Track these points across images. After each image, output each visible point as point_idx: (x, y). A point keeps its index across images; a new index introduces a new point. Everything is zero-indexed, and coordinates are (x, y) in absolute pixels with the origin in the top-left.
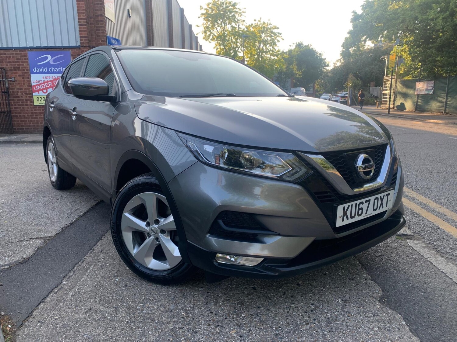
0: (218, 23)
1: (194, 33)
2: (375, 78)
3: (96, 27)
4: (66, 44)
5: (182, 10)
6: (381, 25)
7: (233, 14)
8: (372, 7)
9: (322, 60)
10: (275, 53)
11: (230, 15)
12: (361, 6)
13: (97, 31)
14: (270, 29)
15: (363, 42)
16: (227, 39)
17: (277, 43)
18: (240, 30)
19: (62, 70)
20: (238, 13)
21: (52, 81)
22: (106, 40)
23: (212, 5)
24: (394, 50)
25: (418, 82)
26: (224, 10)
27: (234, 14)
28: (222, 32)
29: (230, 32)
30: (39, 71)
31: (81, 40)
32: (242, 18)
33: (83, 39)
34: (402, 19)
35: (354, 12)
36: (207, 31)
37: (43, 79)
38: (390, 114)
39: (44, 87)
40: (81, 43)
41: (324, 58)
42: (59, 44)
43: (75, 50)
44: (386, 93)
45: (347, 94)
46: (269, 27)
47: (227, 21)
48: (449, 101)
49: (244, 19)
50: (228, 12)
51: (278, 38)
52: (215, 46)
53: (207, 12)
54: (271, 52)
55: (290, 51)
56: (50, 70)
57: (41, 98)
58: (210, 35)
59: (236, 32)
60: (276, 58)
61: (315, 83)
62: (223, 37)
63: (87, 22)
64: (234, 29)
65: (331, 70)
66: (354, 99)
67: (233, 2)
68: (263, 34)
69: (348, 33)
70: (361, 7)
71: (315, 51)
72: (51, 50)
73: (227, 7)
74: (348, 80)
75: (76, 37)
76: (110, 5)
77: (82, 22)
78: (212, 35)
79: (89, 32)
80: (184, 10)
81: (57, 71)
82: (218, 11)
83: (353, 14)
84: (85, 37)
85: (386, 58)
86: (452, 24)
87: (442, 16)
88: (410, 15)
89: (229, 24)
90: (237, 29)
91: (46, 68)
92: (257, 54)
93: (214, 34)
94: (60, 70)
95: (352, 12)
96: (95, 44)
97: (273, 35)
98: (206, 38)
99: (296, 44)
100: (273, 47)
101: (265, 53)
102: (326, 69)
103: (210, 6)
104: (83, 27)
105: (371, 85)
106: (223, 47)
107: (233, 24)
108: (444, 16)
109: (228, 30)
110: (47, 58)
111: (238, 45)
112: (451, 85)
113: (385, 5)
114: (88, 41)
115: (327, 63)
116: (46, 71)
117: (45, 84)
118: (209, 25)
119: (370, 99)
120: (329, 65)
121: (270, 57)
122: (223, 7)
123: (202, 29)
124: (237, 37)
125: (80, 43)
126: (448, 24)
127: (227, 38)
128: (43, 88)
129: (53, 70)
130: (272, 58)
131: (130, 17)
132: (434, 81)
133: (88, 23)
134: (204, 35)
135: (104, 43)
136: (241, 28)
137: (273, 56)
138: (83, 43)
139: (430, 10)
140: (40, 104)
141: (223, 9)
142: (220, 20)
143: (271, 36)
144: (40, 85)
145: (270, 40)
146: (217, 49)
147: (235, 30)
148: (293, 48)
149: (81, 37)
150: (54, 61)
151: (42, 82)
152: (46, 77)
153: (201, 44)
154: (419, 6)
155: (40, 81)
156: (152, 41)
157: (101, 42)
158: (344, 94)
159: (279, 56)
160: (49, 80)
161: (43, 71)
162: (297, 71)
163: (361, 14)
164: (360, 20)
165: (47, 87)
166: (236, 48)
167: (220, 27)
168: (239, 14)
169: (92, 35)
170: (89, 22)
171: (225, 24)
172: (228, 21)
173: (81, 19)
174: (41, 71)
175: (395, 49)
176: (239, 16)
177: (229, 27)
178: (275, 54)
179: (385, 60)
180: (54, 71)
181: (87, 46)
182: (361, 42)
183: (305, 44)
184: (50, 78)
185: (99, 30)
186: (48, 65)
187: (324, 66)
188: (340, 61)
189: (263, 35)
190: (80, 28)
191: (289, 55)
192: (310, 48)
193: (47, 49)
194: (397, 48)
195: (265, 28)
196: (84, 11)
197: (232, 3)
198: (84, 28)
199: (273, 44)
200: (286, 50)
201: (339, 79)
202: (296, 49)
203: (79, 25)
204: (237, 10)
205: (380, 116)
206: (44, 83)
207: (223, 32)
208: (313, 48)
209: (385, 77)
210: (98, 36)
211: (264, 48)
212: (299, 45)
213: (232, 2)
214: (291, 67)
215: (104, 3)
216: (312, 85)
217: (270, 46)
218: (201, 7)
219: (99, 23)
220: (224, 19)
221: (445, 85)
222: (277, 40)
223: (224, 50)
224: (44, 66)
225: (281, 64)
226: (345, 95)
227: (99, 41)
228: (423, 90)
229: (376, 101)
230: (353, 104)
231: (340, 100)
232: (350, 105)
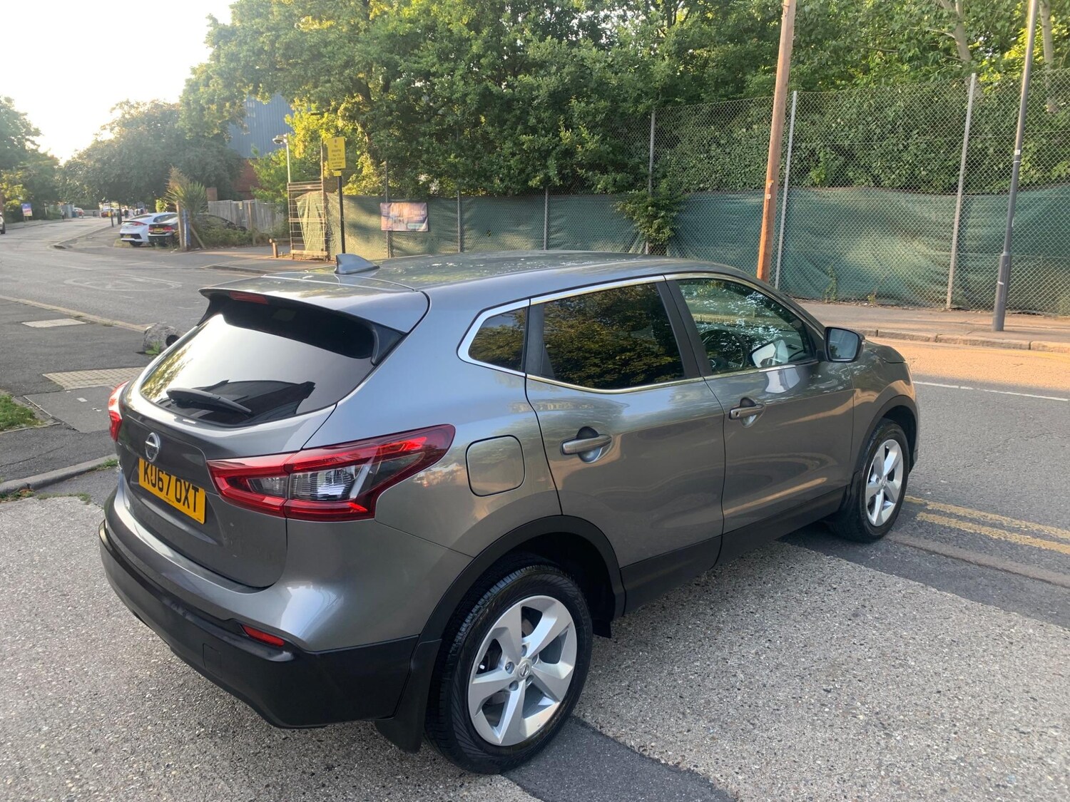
25: (384, 202)
44: (299, 223)
48: (467, 249)
66: (195, 233)
74: (172, 184)
85: (285, 141)
132: (425, 204)
179: (284, 144)
209: (289, 185)
221: (454, 214)
228: (400, 221)
229: (271, 241)
230: (193, 245)
231: (149, 234)
232: (189, 249)
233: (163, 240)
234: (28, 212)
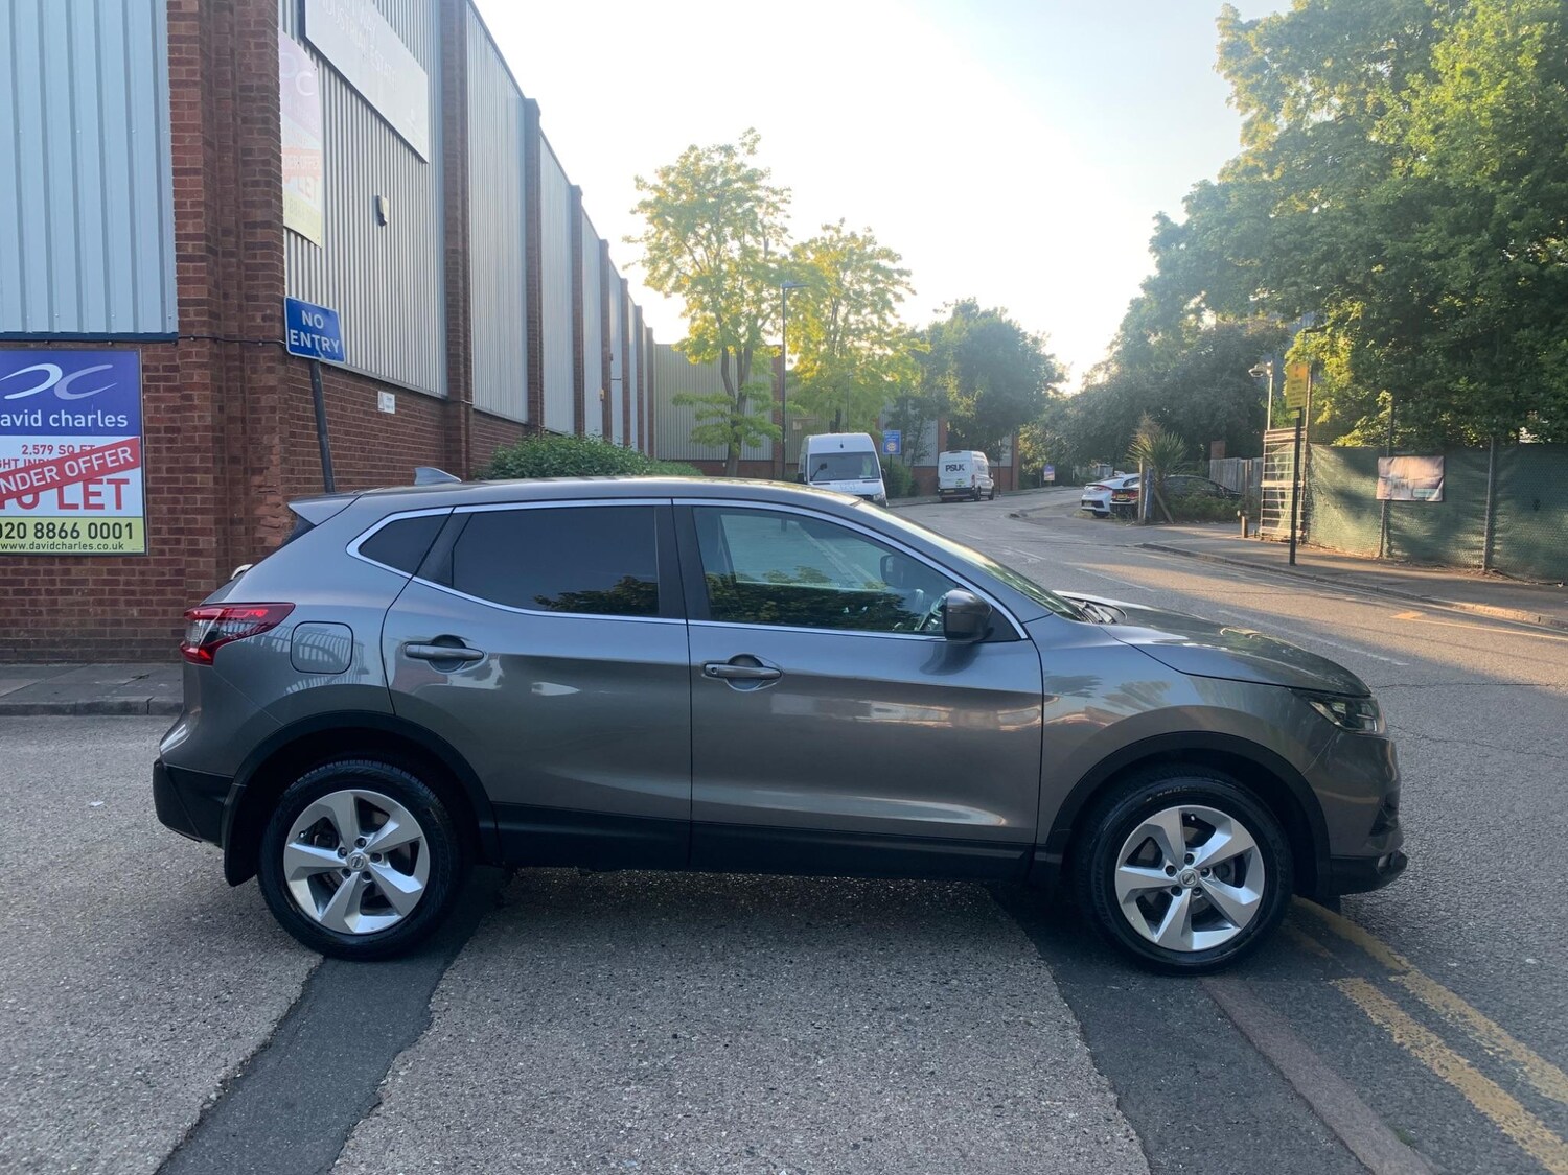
0: (696, 234)
1: (613, 267)
2: (1224, 428)
3: (243, 268)
4: (122, 326)
5: (575, 193)
6: (1251, 263)
7: (747, 205)
8: (1221, 204)
9: (1042, 359)
10: (888, 335)
11: (739, 211)
12: (1184, 200)
13: (246, 280)
14: (871, 257)
15: (1191, 317)
16: (726, 290)
17: (894, 304)
18: (770, 261)
19: (103, 422)
20: (765, 205)
21: (59, 463)
22: (280, 315)
23: (679, 174)
24: (1296, 345)
25: (1384, 456)
26: (716, 192)
27: (753, 206)
28: (709, 266)
29: (737, 265)
30: (9, 424)
31: (181, 313)
32: (778, 220)
33: (191, 308)
34: (1325, 248)
35: (1162, 218)
36: (660, 258)
37: (24, 453)
38: (1295, 565)
39: (24, 483)
40: (181, 324)
41: (1048, 354)
42: (96, 326)
43: (159, 349)
44: (1275, 488)
45: (1134, 480)
46: (869, 249)
47: (728, 230)
48: (1500, 531)
49: (787, 223)
50: (730, 201)
51: (898, 289)
52: (684, 307)
53: (658, 200)
54: (874, 334)
55: (936, 329)
56: (55, 420)
57: (10, 527)
58: (668, 274)
59: (757, 266)
60: (889, 352)
61: (1019, 434)
62: (712, 280)
63: (210, 250)
64: (750, 257)
65: (1076, 396)
66: (1160, 500)
67: (748, 169)
68: (848, 272)
69: (1145, 287)
70: (1185, 204)
71: (1020, 329)
72: (64, 345)
73: (727, 183)
74: (1140, 436)
75: (163, 302)
76: (308, 184)
77: (190, 248)
78: (675, 273)
79: (217, 286)
80: (581, 194)
81: (83, 425)
82: (696, 196)
83: (1157, 223)
84: (198, 303)
85: (1268, 372)
86: (1505, 274)
87: (1468, 248)
88: (1352, 237)
89: (733, 239)
90: (762, 255)
91: (39, 412)
92: (826, 340)
93: (683, 271)
94: (95, 421)
95: (1154, 218)
96: (237, 330)
97: (880, 277)
98: (656, 282)
99: (954, 307)
100: (880, 318)
101: (855, 336)
102: (1055, 391)
103: (672, 177)
104: (192, 265)
105: (1213, 453)
106: (713, 315)
107: (749, 240)
108: (1473, 247)
109: (730, 259)
110: (46, 375)
111: (763, 311)
112: (1503, 476)
113: (1264, 199)
114: (210, 316)
115: (1059, 370)
116: (39, 424)
117: (32, 472)
118: (667, 239)
119: (1214, 500)
120: (1067, 377)
121: (871, 349)
122: (714, 181)
123: (641, 251)
124: (758, 284)
125: (177, 325)
126: (1489, 272)
127: (728, 283)
128: (21, 488)
129: (67, 419)
130: (878, 351)
131: (382, 223)
132: (1442, 458)
133: (215, 253)
134: (646, 272)
135: (271, 323)
136: (773, 253)
137: (881, 348)
138: (192, 324)
139: (1422, 225)
140: (5, 550)
141: (715, 188)
142: (703, 226)
143: (874, 282)
144: (11, 478)
145: (872, 294)
146: (694, 319)
147: (754, 260)
148: (945, 317)
149: (180, 303)
150: (71, 388)
151: (21, 465)
152: (35, 447)
153: (637, 304)
154: (1383, 208)
155: (13, 463)
156: (461, 304)
157: (259, 320)
158: (1123, 481)
159: (901, 346)
160: (46, 456)
161: (27, 424)
162: (959, 395)
163: (1184, 226)
164: (1183, 246)
165: (36, 484)
166: (756, 318)
167: (706, 249)
168: (767, 208)
169: (226, 296)
170: (220, 249)
171: (722, 241)
172: (731, 228)
173: (188, 237)
174: (18, 424)
175: (1298, 342)
176: (767, 213)
177: (733, 249)
178: (889, 339)
179: (1266, 376)
180: (71, 425)
181: (205, 335)
182: (1184, 317)
183: (984, 306)
184: (51, 451)
185: (256, 278)
186: (48, 402)
187: (1047, 381)
188: (1108, 369)
189: (848, 277)
190: (179, 270)
191: (931, 343)
192: (1001, 320)
193: (49, 342)
194: (1305, 338)
195: (856, 255)
196: (202, 209)
197: (744, 171)
198: (196, 270)
199: (882, 304)
200: (923, 326)
201: (1102, 427)
202: (957, 324)
203: (179, 258)
204: (761, 193)
205: (1262, 572)
206: (27, 469)
207: (712, 264)
208: (1010, 321)
209: (1268, 433)
210: (248, 298)
211: (852, 319)
212: (966, 310)
213: (745, 166)
214: (939, 381)
215: (280, 179)
216: (1007, 440)
217: (872, 313)
218: (640, 183)
219: (258, 252)
220: (717, 221)
221: (1483, 474)
222: (895, 294)
223: (717, 325)
224: (31, 404)
225: (906, 374)
226: (1126, 484)
227: (253, 318)
228: (1403, 485)
229: (1238, 513)
230: (1156, 517)
231: (1111, 502)
232: (1147, 522)
233: (1124, 511)
234: (1050, 476)
